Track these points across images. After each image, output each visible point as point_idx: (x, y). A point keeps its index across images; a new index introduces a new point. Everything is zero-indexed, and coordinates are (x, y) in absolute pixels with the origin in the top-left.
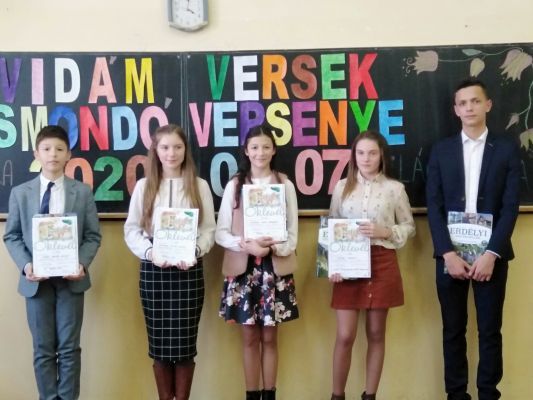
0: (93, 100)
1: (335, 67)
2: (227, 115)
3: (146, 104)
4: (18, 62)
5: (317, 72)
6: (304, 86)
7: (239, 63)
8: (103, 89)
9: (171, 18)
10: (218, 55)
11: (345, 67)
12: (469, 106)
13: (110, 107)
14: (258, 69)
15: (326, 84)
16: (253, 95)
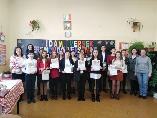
0: (54, 46)
1: (87, 43)
2: (73, 49)
3: (62, 47)
4: (44, 41)
5: (85, 43)
6: (83, 45)
7: (75, 42)
8: (56, 45)
9: (65, 35)
10: (72, 41)
11: (89, 43)
12: (103, 48)
13: (57, 47)
14: (77, 43)
15: (86, 45)
16: (76, 46)
